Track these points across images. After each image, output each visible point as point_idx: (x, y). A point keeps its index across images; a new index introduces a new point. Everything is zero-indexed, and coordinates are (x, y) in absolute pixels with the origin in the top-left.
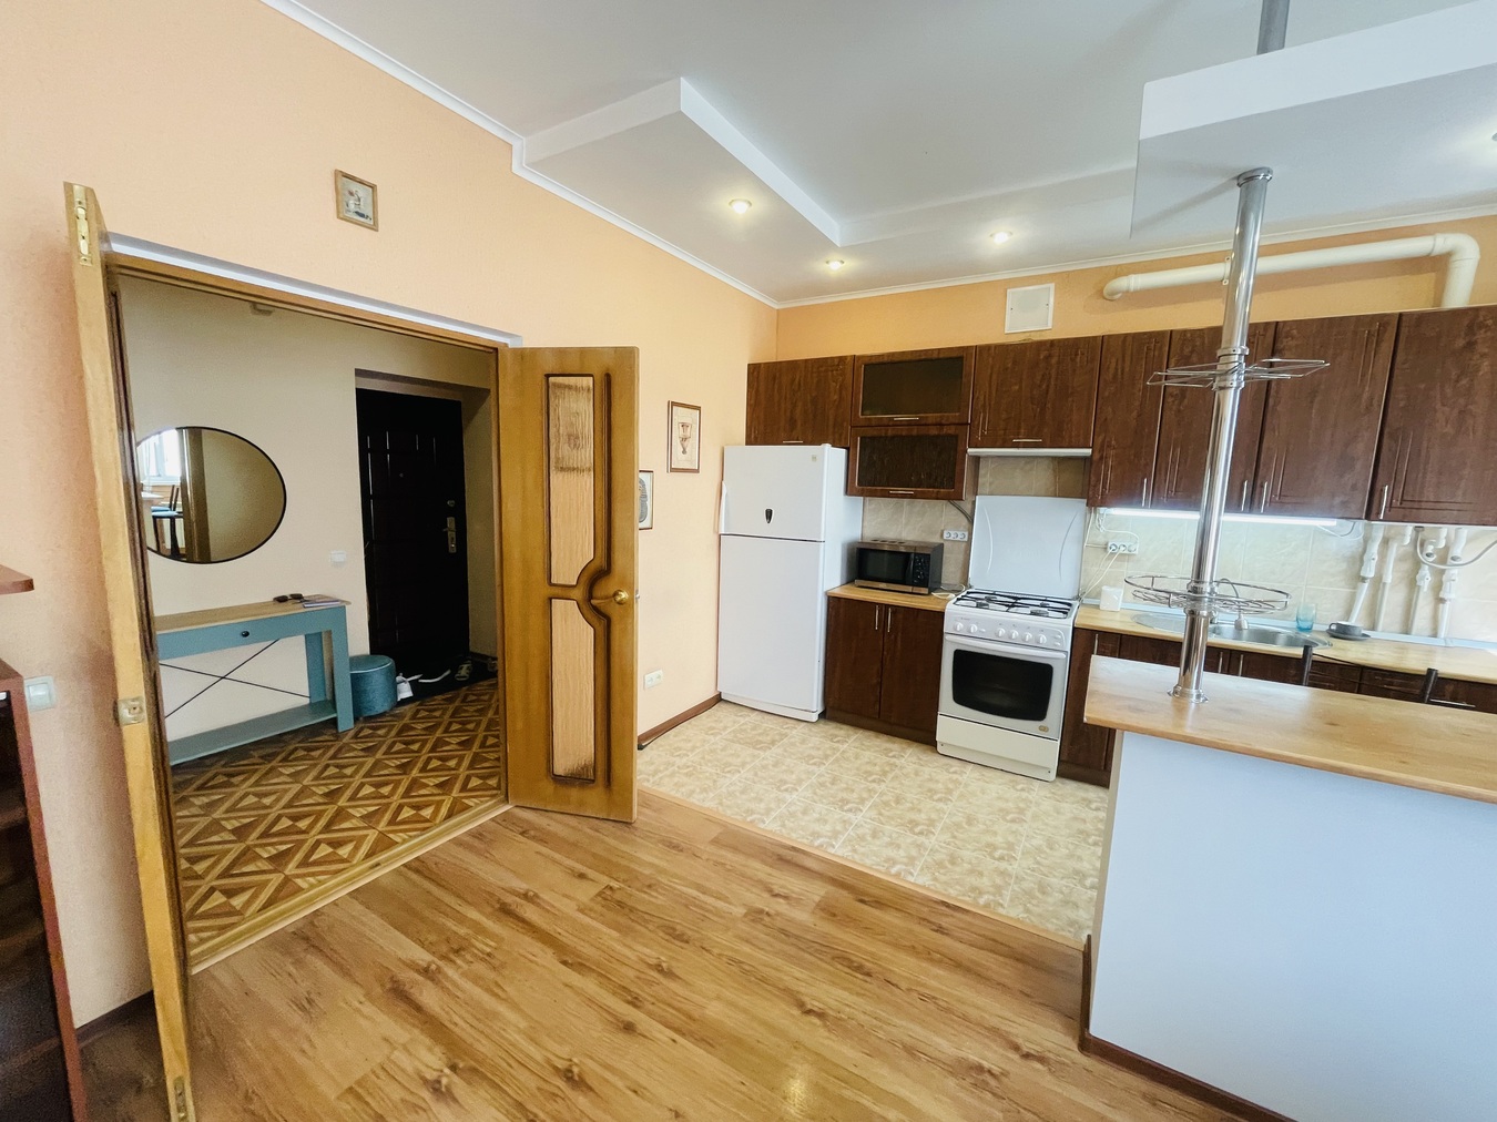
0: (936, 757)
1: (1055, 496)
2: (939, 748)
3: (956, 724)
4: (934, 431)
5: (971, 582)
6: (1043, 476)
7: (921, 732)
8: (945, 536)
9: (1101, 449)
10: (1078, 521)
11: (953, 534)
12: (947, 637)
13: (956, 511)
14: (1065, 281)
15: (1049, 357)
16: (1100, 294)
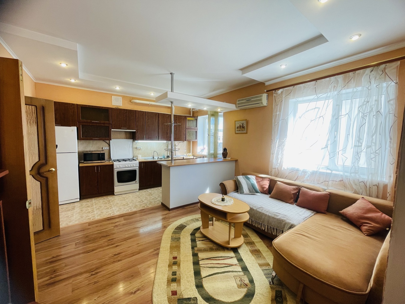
0: (115, 196)
1: (126, 139)
2: (115, 194)
3: (118, 187)
4: (102, 125)
5: (111, 158)
6: (123, 135)
7: (110, 192)
8: (103, 149)
9: (137, 130)
10: (131, 143)
11: (106, 148)
12: (115, 169)
13: (105, 143)
14: (124, 97)
15: (126, 113)
16: (130, 101)
